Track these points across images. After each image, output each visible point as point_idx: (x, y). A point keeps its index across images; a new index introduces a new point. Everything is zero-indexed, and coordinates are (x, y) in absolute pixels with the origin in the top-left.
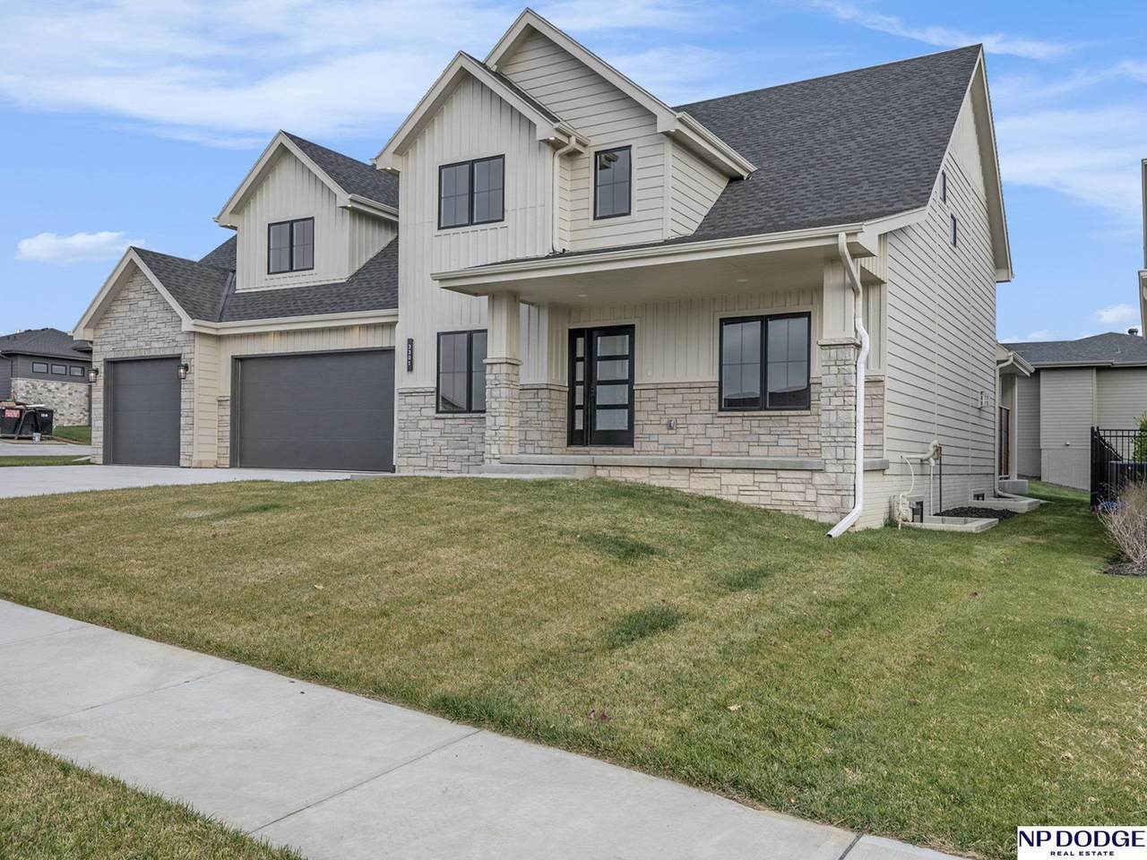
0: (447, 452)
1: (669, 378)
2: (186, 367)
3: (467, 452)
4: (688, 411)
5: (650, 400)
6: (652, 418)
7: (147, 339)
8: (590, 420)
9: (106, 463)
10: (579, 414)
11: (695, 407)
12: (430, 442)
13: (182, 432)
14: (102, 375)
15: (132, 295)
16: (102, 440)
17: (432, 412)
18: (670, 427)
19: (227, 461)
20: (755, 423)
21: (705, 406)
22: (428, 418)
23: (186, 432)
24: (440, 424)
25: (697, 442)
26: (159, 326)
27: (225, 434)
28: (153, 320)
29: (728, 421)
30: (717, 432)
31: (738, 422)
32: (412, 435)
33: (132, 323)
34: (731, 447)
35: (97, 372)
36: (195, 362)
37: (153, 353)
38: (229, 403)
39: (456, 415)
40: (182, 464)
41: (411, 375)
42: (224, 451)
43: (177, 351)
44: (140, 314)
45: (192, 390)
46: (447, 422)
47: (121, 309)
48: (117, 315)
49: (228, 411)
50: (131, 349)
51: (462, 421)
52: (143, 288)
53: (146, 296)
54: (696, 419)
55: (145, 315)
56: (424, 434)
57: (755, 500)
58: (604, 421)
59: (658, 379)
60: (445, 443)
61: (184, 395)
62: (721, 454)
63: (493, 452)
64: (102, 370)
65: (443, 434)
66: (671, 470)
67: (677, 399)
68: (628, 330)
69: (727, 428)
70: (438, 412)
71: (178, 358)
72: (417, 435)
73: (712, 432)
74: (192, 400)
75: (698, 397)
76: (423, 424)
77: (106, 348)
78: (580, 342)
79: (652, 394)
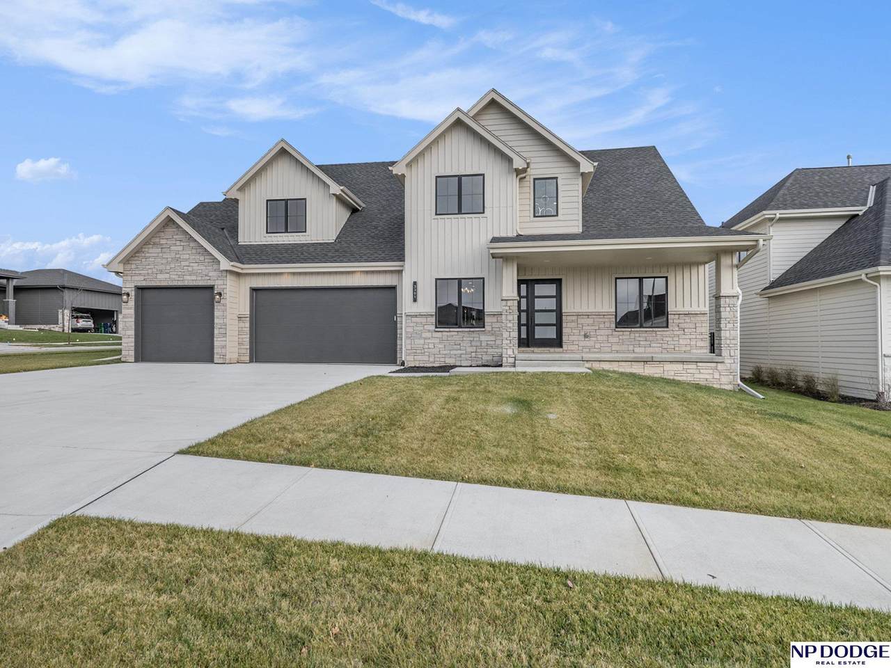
0: (445, 352)
1: (584, 309)
2: (220, 294)
3: (460, 352)
4: (597, 328)
5: (573, 321)
6: (574, 331)
7: (180, 273)
8: (530, 332)
9: (136, 361)
10: (524, 329)
11: (602, 326)
12: (431, 346)
13: (215, 339)
14: (133, 297)
15: (163, 242)
16: (133, 344)
17: (433, 328)
18: (586, 336)
19: (247, 358)
20: (637, 335)
21: (607, 325)
22: (429, 331)
23: (219, 339)
24: (439, 335)
25: (602, 345)
26: (192, 264)
27: (244, 340)
28: (186, 260)
29: (621, 333)
30: (616, 340)
31: (626, 333)
32: (417, 341)
33: (164, 261)
34: (624, 348)
35: (128, 295)
36: (227, 291)
37: (186, 283)
38: (248, 319)
39: (451, 330)
40: (216, 361)
41: (415, 304)
42: (244, 351)
43: (210, 283)
44: (173, 255)
45: (225, 310)
46: (444, 333)
47: (152, 251)
48: (147, 255)
49: (248, 325)
50: (163, 280)
51: (456, 333)
52: (174, 237)
53: (178, 243)
54: (602, 332)
55: (177, 256)
56: (427, 341)
57: (685, 378)
58: (540, 333)
59: (578, 310)
60: (443, 346)
61: (216, 313)
62: (617, 352)
63: (508, 353)
64: (133, 294)
65: (441, 341)
66: (633, 363)
67: (590, 321)
68: (558, 282)
69: (621, 337)
70: (436, 327)
71: (211, 288)
72: (422, 341)
73: (611, 340)
74: (224, 317)
75: (604, 320)
76: (424, 335)
77: (136, 278)
78: (523, 287)
79: (575, 318)
